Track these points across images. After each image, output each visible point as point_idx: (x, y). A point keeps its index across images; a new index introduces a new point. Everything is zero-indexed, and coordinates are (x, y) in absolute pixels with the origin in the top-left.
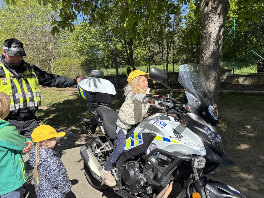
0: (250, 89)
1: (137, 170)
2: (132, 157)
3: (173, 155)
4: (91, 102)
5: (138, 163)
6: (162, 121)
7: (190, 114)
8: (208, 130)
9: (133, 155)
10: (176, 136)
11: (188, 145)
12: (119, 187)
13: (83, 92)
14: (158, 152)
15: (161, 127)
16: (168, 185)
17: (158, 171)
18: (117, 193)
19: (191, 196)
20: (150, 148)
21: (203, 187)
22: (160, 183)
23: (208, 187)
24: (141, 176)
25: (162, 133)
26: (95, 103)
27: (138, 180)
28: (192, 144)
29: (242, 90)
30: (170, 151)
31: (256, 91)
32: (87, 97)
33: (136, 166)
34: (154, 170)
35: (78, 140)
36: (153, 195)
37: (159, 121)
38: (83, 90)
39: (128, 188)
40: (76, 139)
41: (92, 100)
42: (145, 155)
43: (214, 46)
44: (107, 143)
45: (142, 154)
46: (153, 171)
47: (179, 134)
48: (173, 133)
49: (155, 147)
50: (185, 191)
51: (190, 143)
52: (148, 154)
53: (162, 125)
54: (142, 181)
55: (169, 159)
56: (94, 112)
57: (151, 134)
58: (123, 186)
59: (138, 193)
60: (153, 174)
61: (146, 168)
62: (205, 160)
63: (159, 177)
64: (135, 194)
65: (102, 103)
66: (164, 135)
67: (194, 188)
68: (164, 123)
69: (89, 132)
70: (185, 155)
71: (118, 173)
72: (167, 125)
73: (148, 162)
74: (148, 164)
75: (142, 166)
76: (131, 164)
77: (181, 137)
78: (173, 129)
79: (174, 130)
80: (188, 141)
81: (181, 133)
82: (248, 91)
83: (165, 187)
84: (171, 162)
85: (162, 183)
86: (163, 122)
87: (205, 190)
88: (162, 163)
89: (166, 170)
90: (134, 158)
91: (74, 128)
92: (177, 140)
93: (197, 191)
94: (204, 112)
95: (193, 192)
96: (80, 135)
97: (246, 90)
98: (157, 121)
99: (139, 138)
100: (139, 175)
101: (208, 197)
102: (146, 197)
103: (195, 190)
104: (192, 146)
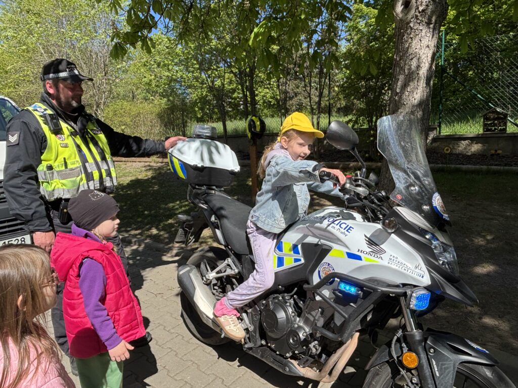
0: (470, 163)
1: (290, 310)
2: (280, 287)
3: (368, 284)
4: (194, 185)
5: (291, 298)
6: (343, 221)
7: (399, 208)
8: (433, 238)
9: (283, 283)
10: (371, 250)
11: (395, 265)
12: (255, 343)
13: (180, 165)
14: (336, 279)
15: (341, 233)
16: (351, 337)
17: (336, 312)
18: (251, 352)
19: (399, 358)
20: (319, 272)
21: (423, 342)
22: (341, 336)
23: (430, 342)
24: (299, 322)
25: (343, 244)
26: (202, 186)
27: (293, 329)
28: (403, 265)
29: (457, 164)
30: (361, 276)
31: (482, 167)
32: (188, 175)
33: (288, 304)
34: (325, 311)
36: (321, 357)
39: (273, 344)
41: (196, 180)
42: (308, 284)
44: (229, 261)
45: (301, 281)
46: (322, 313)
47: (379, 246)
49: (329, 270)
50: (387, 350)
51: (399, 262)
52: (315, 283)
53: (344, 229)
54: (300, 331)
55: (360, 292)
56: (203, 204)
57: (322, 245)
58: (261, 340)
59: (293, 353)
60: (322, 319)
61: (307, 307)
62: (428, 294)
63: (338, 325)
64: (288, 355)
65: (214, 187)
66: (347, 247)
67: (404, 345)
68: (348, 226)
69: (190, 241)
70: (389, 286)
71: (252, 316)
73: (315, 297)
74: (315, 300)
75: (301, 304)
76: (279, 300)
77: (382, 251)
78: (366, 236)
80: (395, 259)
81: (381, 245)
82: (467, 166)
84: (364, 297)
85: (345, 337)
86: (346, 224)
87: (427, 347)
88: (344, 299)
89: (354, 311)
90: (283, 289)
92: (374, 256)
94: (426, 206)
95: (402, 351)
96: (169, 244)
97: (463, 165)
98: (333, 222)
99: (294, 253)
100: (295, 321)
101: (432, 361)
102: (307, 360)
103: (407, 347)
104: (404, 268)
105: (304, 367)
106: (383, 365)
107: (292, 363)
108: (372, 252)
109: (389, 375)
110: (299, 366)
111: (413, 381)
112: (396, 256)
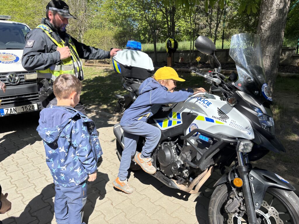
1: (174, 151)
2: (169, 138)
3: (217, 136)
4: (125, 78)
5: (175, 145)
6: (206, 99)
7: (239, 92)
8: (259, 111)
9: (171, 135)
10: (220, 117)
11: (234, 126)
13: (118, 65)
14: (199, 133)
15: (204, 106)
16: (208, 169)
17: (198, 153)
19: (232, 181)
20: (190, 129)
21: (247, 173)
22: (198, 166)
23: (252, 173)
24: (178, 158)
25: (204, 113)
26: (130, 78)
27: (174, 162)
28: (238, 126)
32: (122, 71)
33: (173, 148)
34: (192, 152)
35: (110, 119)
36: (189, 179)
37: (202, 100)
38: (118, 64)
39: (163, 170)
40: (108, 118)
41: (127, 74)
42: (184, 135)
43: (276, 15)
45: (180, 135)
46: (191, 154)
47: (225, 114)
48: (218, 113)
49: (195, 128)
50: (226, 177)
51: (236, 124)
52: (187, 134)
53: (206, 104)
54: (178, 163)
55: (211, 141)
56: (129, 89)
57: (192, 114)
59: (174, 175)
60: (190, 157)
61: (183, 150)
62: (252, 144)
63: (198, 160)
64: (171, 176)
65: (138, 80)
66: (206, 115)
67: (236, 174)
69: (123, 111)
70: (228, 138)
72: (211, 104)
73: (186, 143)
74: (187, 146)
75: (180, 148)
76: (168, 145)
77: (227, 117)
78: (218, 108)
79: (219, 110)
80: (234, 122)
81: (227, 113)
83: (204, 171)
84: (213, 144)
85: (201, 166)
86: (207, 101)
87: (249, 177)
88: (203, 145)
89: (207, 152)
90: (171, 139)
91: (105, 107)
92: (222, 120)
93: (239, 177)
94: (257, 91)
95: (235, 177)
96: (113, 114)
98: (200, 100)
99: (178, 118)
100: (176, 157)
101: (251, 184)
102: (182, 180)
103: (238, 175)
104: (239, 128)
105: (180, 184)
106: (223, 185)
107: (173, 181)
108: (220, 118)
109: (226, 191)
110: (177, 183)
111: (239, 195)
112: (235, 121)
